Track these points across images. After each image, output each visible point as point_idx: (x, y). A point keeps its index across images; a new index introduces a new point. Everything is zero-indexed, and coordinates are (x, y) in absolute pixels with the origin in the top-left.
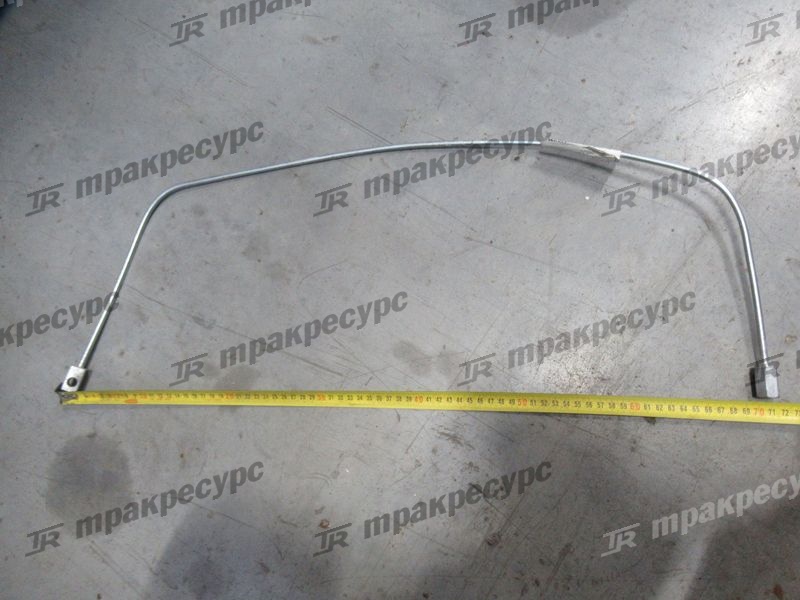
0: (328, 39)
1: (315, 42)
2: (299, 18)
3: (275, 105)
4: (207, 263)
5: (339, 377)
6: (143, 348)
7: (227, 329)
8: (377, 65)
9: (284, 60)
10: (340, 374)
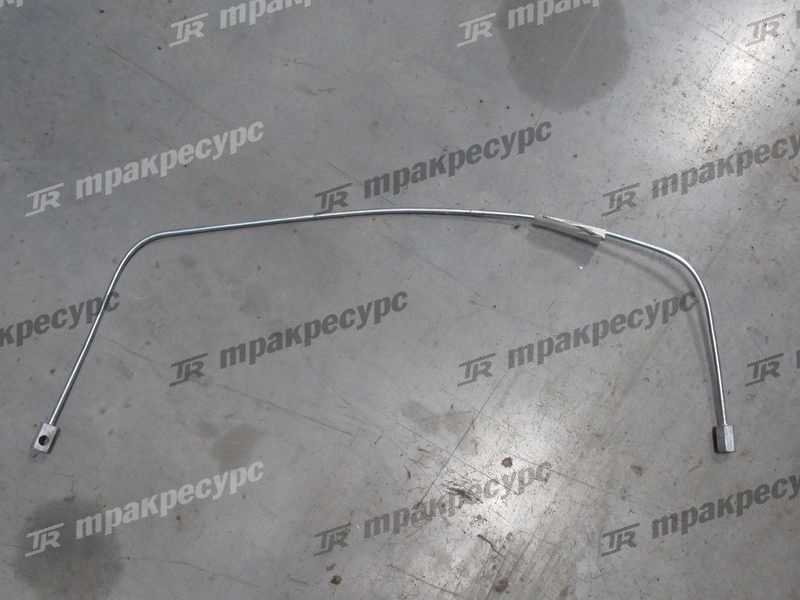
0: (323, 90)
1: (310, 92)
2: (291, 64)
3: (269, 155)
4: (199, 317)
5: (347, 436)
6: (127, 406)
7: (226, 387)
8: (376, 123)
9: (277, 108)
10: (350, 434)
